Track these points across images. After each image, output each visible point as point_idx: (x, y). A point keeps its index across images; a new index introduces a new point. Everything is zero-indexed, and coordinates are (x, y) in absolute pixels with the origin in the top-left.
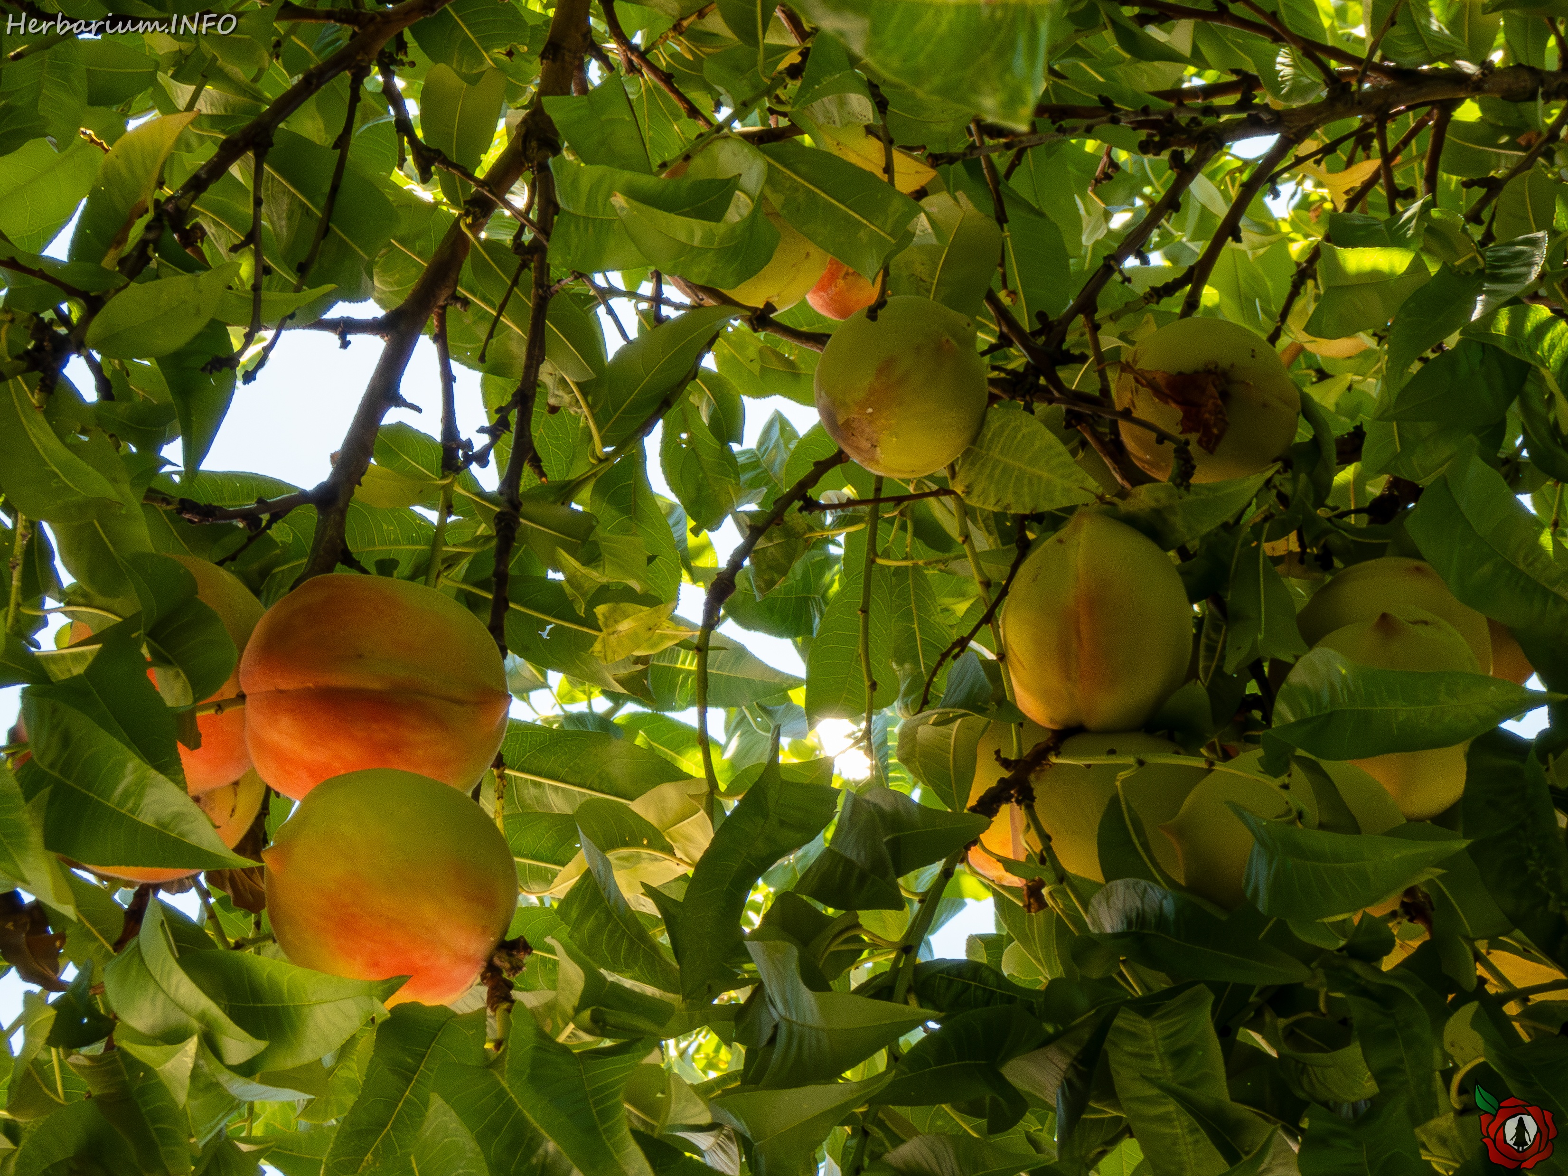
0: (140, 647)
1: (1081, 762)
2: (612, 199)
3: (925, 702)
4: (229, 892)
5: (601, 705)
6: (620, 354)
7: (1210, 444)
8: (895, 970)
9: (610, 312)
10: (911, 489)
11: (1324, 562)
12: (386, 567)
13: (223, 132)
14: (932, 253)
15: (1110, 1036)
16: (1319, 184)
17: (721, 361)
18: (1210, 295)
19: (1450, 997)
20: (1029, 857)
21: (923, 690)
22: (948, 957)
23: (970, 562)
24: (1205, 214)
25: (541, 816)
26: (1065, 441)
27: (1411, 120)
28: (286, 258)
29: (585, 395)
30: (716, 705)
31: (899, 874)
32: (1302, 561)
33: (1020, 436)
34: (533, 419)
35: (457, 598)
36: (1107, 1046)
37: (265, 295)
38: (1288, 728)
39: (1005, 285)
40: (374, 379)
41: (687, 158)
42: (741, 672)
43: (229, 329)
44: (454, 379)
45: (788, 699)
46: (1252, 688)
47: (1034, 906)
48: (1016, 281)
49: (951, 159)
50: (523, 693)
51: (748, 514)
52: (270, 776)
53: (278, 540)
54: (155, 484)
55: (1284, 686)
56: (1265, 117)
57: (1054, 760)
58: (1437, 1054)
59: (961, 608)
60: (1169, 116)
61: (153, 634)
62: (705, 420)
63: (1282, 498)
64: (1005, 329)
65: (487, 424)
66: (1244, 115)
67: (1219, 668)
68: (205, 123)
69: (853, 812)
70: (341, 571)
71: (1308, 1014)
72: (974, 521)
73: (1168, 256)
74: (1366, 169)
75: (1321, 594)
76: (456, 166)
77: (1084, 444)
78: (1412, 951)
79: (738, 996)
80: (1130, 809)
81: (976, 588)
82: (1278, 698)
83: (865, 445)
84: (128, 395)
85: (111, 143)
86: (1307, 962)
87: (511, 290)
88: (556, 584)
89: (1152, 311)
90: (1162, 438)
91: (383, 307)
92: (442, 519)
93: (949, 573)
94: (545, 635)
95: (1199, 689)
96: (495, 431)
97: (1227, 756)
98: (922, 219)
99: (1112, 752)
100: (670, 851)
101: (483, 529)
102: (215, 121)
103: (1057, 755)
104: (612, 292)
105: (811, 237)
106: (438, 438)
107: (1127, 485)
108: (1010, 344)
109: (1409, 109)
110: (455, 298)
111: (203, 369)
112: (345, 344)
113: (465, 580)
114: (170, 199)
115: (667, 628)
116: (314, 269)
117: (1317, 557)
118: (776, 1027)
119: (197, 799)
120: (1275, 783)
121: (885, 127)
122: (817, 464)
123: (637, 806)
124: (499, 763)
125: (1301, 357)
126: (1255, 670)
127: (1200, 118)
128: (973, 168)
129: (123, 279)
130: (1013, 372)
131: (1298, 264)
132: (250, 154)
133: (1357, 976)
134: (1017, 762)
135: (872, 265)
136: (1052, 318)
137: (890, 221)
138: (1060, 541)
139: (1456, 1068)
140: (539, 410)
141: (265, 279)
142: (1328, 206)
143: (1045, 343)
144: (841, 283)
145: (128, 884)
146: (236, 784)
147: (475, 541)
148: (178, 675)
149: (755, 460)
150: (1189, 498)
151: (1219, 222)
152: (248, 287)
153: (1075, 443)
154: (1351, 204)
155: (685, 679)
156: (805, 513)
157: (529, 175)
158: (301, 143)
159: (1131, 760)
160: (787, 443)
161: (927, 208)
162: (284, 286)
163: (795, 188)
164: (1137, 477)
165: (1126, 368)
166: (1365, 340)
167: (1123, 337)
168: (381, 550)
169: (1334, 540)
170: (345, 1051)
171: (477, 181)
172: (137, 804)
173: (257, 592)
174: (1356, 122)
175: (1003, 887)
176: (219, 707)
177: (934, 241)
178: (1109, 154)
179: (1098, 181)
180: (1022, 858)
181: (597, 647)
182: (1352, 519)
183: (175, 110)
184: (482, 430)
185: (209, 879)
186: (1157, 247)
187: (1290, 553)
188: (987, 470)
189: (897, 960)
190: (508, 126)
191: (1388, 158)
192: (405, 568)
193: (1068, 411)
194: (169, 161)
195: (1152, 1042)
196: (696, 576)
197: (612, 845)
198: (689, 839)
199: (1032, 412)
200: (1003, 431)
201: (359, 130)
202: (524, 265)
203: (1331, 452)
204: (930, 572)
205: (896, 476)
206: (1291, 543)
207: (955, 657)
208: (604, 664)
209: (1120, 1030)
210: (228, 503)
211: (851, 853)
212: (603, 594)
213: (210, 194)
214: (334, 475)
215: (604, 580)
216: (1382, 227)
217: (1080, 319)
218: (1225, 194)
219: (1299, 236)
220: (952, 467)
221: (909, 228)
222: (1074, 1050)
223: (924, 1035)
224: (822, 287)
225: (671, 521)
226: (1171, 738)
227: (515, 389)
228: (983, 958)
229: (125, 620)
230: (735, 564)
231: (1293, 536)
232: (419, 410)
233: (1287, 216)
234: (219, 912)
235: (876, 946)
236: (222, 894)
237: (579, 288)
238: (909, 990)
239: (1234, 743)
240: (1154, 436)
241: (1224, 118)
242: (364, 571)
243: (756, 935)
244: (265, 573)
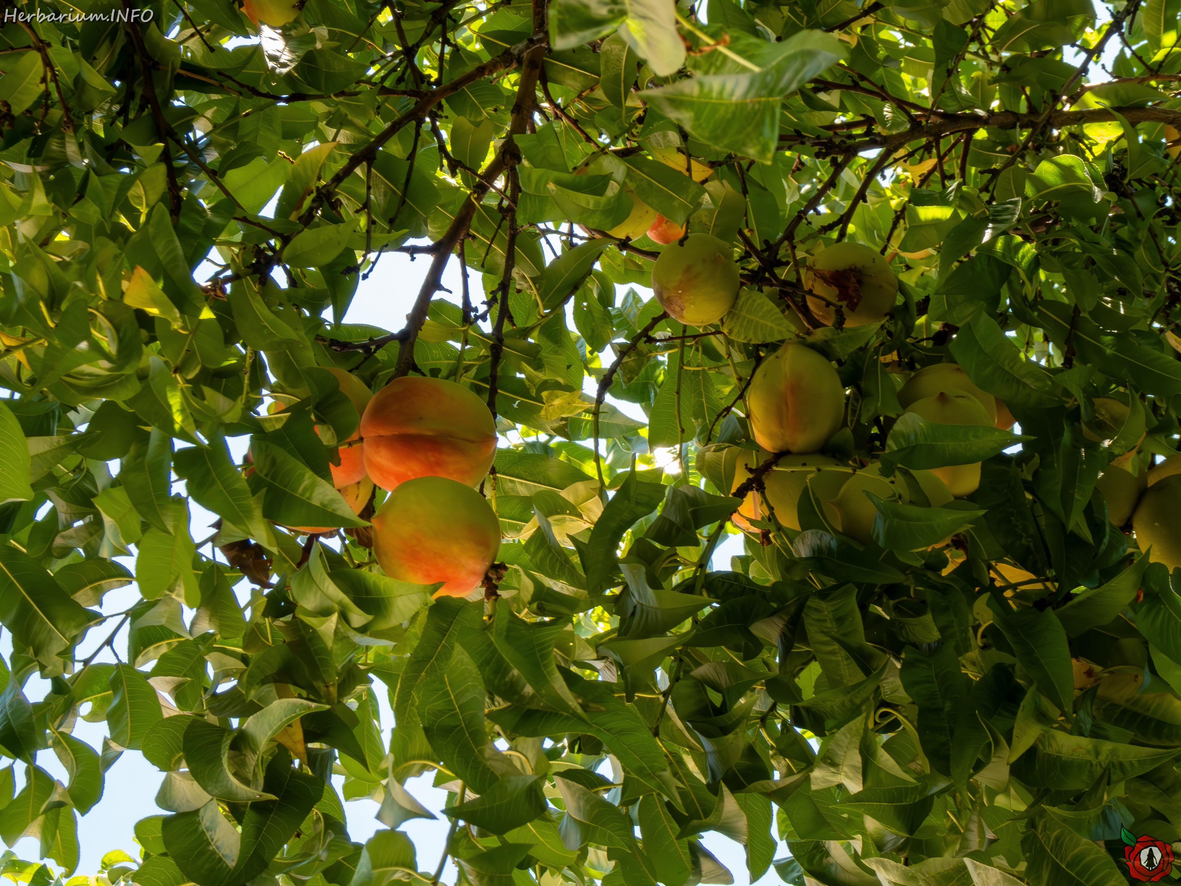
0: (310, 415)
1: (788, 470)
2: (548, 186)
3: (709, 440)
4: (355, 538)
5: (543, 437)
6: (552, 263)
7: (852, 307)
8: (695, 577)
9: (548, 242)
10: (701, 330)
11: (911, 366)
12: (435, 372)
13: (351, 152)
14: (711, 211)
15: (805, 610)
16: (905, 170)
17: (603, 265)
18: (851, 228)
19: (977, 589)
20: (763, 518)
21: (708, 432)
22: (722, 570)
23: (731, 368)
24: (848, 187)
25: (514, 497)
26: (778, 306)
27: (952, 139)
28: (383, 216)
29: (535, 284)
30: (602, 438)
31: (697, 528)
32: (899, 365)
33: (756, 304)
34: (509, 296)
35: (471, 388)
36: (803, 615)
37: (374, 235)
38: (893, 453)
39: (747, 226)
40: (428, 277)
41: (587, 164)
42: (614, 421)
43: (356, 252)
44: (468, 276)
45: (638, 434)
46: (875, 430)
47: (766, 543)
48: (753, 224)
49: (720, 164)
50: (503, 432)
51: (620, 345)
52: (376, 478)
53: (379, 358)
54: (319, 332)
55: (891, 431)
56: (878, 139)
57: (775, 468)
58: (971, 618)
59: (727, 390)
60: (830, 140)
61: (317, 408)
62: (596, 296)
63: (889, 333)
64: (748, 249)
65: (486, 300)
66: (867, 139)
67: (858, 421)
68: (343, 148)
69: (673, 497)
70: (412, 374)
71: (905, 598)
72: (733, 347)
73: (828, 207)
74: (930, 163)
75: (910, 382)
76: (469, 169)
77: (788, 307)
78: (958, 565)
79: (617, 591)
80: (814, 494)
81: (734, 380)
82: (889, 437)
83: (677, 309)
84: (303, 285)
85: (294, 158)
86: (904, 572)
87: (497, 231)
88: (521, 380)
89: (822, 238)
90: (828, 304)
91: (432, 239)
92: (463, 347)
93: (721, 373)
94: (515, 406)
95: (848, 432)
96: (489, 304)
97: (863, 465)
98: (706, 196)
99: (804, 464)
100: (580, 516)
101: (483, 352)
102: (349, 147)
103: (777, 466)
104: (549, 231)
105: (650, 204)
106: (461, 306)
107: (811, 328)
108: (751, 256)
109: (951, 134)
110: (469, 235)
111: (342, 273)
112: (413, 259)
113: (475, 378)
114: (324, 186)
115: (578, 403)
116: (398, 221)
117: (907, 363)
118: (635, 607)
119: (339, 491)
120: (887, 480)
121: (687, 148)
122: (653, 319)
123: (563, 493)
124: (493, 471)
125: (897, 258)
126: (876, 421)
127: (846, 140)
128: (731, 168)
129: (301, 226)
130: (752, 271)
131: (896, 212)
132: (364, 163)
133: (929, 578)
134: (756, 470)
135: (681, 218)
136: (771, 243)
137: (690, 196)
138: (777, 357)
139: (979, 626)
140: (511, 291)
141: (373, 226)
142: (910, 181)
143: (768, 256)
144: (664, 225)
145: (304, 534)
146: (359, 483)
147: (479, 358)
148: (329, 429)
149: (620, 313)
150: (842, 335)
151: (856, 192)
152: (364, 231)
153: (784, 306)
154: (922, 182)
155: (586, 424)
156: (647, 344)
157: (506, 172)
158: (389, 157)
159: (814, 469)
160: (637, 303)
161: (708, 188)
162: (383, 230)
163: (643, 179)
164: (817, 324)
165: (809, 268)
166: (931, 251)
167: (807, 252)
168: (432, 363)
169: (916, 355)
170: (413, 619)
171: (479, 176)
172: (311, 494)
173: (369, 386)
174: (924, 141)
175: (750, 533)
176: (350, 444)
177: (712, 207)
178: (799, 158)
179: (794, 172)
180: (759, 519)
181: (543, 413)
182: (924, 343)
183: (327, 141)
184: (484, 303)
185: (346, 531)
186: (823, 203)
187: (894, 361)
188: (740, 320)
189: (696, 572)
190: (495, 147)
191: (941, 158)
192: (444, 373)
193: (780, 291)
194: (323, 167)
195: (826, 613)
196: (591, 372)
197: (551, 513)
198: (590, 510)
199: (762, 291)
200: (747, 301)
201: (420, 151)
202: (504, 218)
203: (914, 310)
204: (712, 372)
205: (694, 325)
206: (894, 356)
207: (724, 417)
208: (545, 420)
209: (810, 607)
210: (355, 340)
211: (673, 518)
212: (545, 385)
213: (344, 184)
214: (408, 325)
215: (545, 378)
216: (937, 195)
217: (786, 243)
218: (858, 176)
219: (895, 197)
220: (722, 320)
221: (700, 200)
222: (786, 618)
223: (711, 610)
224: (654, 228)
225: (578, 346)
226: (834, 457)
227: (500, 281)
228: (740, 571)
229: (302, 400)
230: (613, 370)
231: (895, 353)
232: (451, 292)
233: (889, 186)
234: (351, 549)
235: (686, 564)
236: (352, 538)
237: (531, 229)
238: (702, 587)
239: (867, 459)
240: (824, 303)
241: (858, 140)
242: (424, 375)
243: (624, 561)
244: (374, 376)
